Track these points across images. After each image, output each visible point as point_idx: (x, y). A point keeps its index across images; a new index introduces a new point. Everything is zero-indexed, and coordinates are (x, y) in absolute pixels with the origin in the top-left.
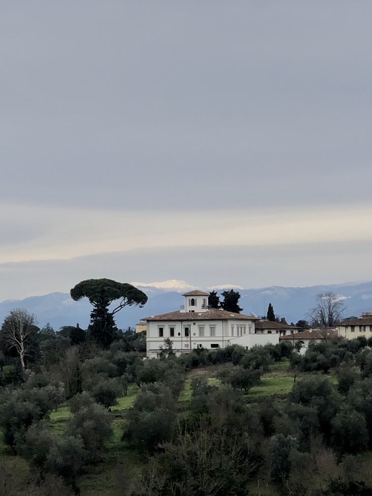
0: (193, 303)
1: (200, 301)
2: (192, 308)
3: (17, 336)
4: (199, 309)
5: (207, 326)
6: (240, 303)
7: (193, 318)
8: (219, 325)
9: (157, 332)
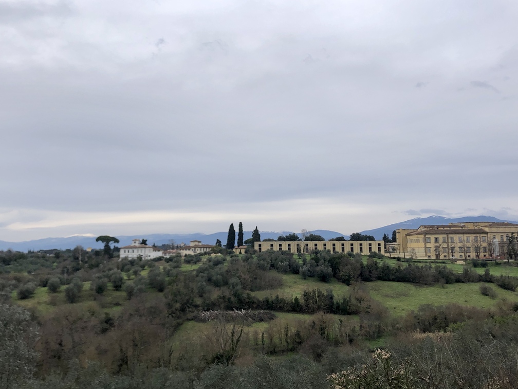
0: (135, 242)
1: (137, 242)
2: (135, 244)
3: (79, 253)
4: (137, 244)
5: (140, 249)
6: (147, 243)
7: (135, 247)
8: (143, 249)
9: (124, 252)
